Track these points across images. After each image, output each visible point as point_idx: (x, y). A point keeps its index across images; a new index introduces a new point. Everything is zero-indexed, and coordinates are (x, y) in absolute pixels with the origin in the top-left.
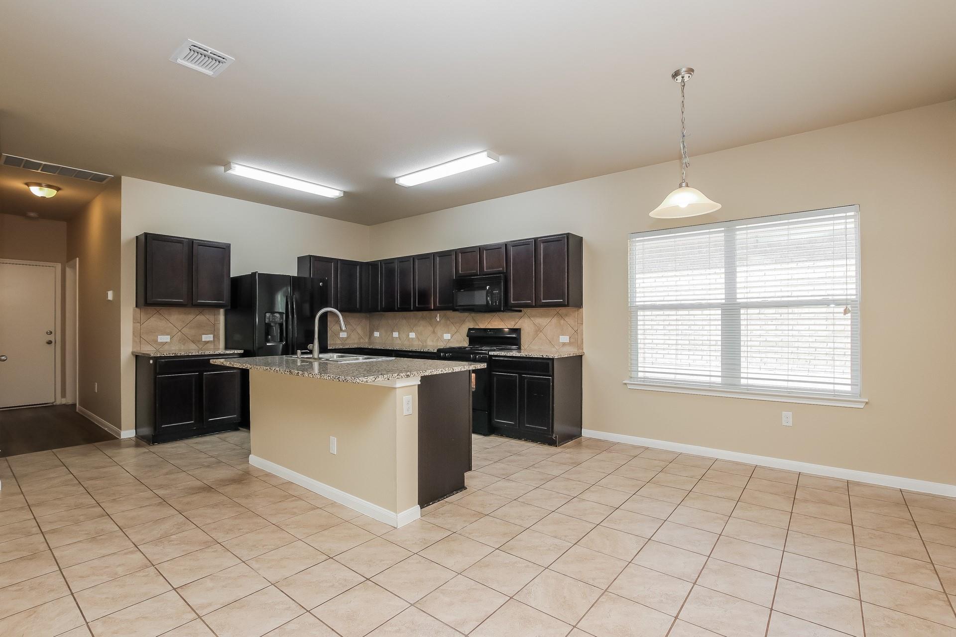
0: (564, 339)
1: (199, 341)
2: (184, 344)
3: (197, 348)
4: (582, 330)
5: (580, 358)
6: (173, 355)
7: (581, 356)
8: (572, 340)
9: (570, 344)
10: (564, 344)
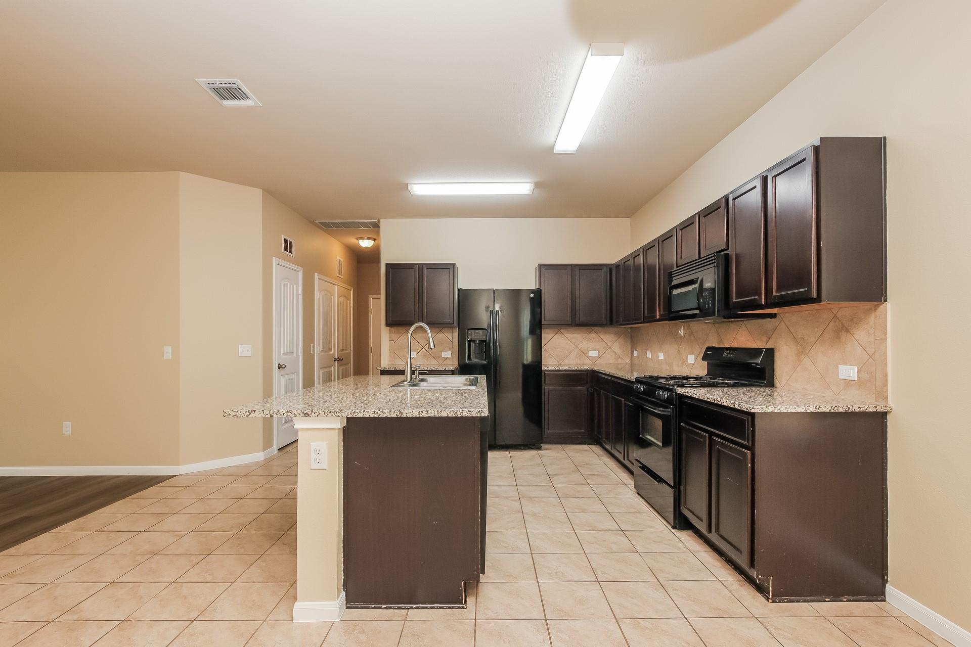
0: (849, 372)
1: (439, 357)
2: (427, 360)
3: (438, 363)
4: (885, 354)
5: (881, 417)
6: (394, 369)
7: (884, 415)
8: (865, 376)
9: (860, 383)
10: (848, 383)
